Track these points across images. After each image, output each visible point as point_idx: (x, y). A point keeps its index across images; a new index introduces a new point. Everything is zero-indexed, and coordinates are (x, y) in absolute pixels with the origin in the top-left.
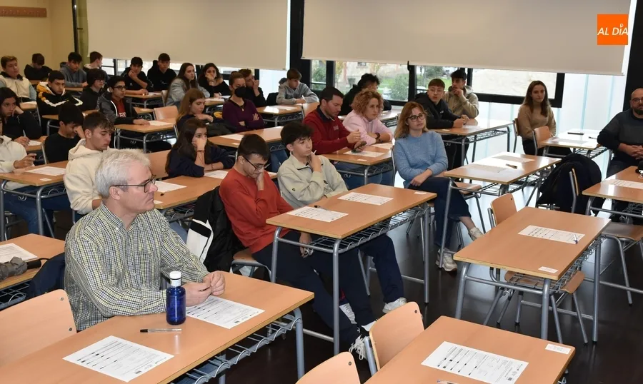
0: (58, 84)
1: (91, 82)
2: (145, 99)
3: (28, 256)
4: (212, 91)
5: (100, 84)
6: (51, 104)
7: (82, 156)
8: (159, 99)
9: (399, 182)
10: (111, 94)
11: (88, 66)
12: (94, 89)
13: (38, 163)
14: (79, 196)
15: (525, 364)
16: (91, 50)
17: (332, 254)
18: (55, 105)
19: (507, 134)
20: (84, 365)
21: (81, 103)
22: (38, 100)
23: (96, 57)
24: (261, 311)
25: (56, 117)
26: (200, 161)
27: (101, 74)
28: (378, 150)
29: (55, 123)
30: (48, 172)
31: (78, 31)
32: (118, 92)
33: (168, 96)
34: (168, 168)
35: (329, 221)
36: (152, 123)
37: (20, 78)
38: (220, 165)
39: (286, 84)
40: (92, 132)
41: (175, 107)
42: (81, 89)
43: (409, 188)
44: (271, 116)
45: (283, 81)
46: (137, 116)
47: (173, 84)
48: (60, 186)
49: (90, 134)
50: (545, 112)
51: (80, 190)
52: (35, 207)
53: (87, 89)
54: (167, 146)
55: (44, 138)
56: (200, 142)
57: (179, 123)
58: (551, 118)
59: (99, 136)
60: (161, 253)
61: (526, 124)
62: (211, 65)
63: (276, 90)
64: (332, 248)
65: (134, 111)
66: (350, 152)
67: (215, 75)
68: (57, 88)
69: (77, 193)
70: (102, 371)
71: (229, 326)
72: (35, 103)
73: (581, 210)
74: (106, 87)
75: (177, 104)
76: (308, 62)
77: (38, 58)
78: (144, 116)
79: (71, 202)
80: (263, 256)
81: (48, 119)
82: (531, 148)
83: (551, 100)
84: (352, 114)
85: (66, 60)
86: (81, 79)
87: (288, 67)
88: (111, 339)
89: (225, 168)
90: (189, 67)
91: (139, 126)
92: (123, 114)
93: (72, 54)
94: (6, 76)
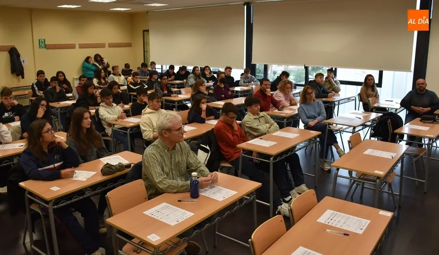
0: (137, 78)
1: (151, 77)
2: (176, 84)
3: (125, 162)
4: (208, 80)
5: (155, 77)
6: (133, 87)
7: (148, 113)
9: (301, 126)
10: (160, 82)
11: (150, 69)
13: (128, 116)
14: (147, 132)
15: (369, 221)
16: (151, 61)
17: (269, 163)
18: (135, 88)
19: (354, 101)
20: (152, 216)
21: (147, 87)
22: (128, 85)
23: (153, 64)
24: (236, 192)
25: (135, 94)
26: (203, 115)
27: (156, 73)
28: (291, 109)
29: (135, 96)
30: (132, 121)
31: (145, 52)
32: (164, 81)
33: (187, 82)
34: (188, 119)
35: (268, 146)
36: (179, 96)
37: (120, 75)
38: (213, 117)
39: (243, 76)
41: (190, 88)
42: (147, 80)
43: (306, 129)
44: (237, 92)
45: (242, 74)
46: (172, 93)
47: (189, 77)
48: (138, 127)
50: (373, 90)
51: (147, 130)
52: (127, 137)
53: (150, 80)
54: (187, 108)
55: (131, 104)
56: (204, 106)
58: (377, 93)
59: (156, 103)
61: (364, 96)
62: (207, 67)
63: (239, 79)
64: (269, 160)
65: (171, 90)
66: (277, 111)
67: (209, 72)
68: (136, 80)
69: (145, 131)
70: (161, 220)
71: (221, 199)
72: (126, 87)
73: (394, 140)
74: (158, 79)
75: (191, 86)
76: (255, 65)
77: (127, 66)
78: (176, 92)
80: (235, 163)
82: (367, 108)
83: (376, 84)
84: (278, 91)
85: (140, 66)
86: (146, 75)
87: (245, 67)
88: (164, 204)
89: (216, 118)
90: (197, 68)
91: (173, 98)
92: (166, 92)
93: (143, 63)
94: (114, 74)
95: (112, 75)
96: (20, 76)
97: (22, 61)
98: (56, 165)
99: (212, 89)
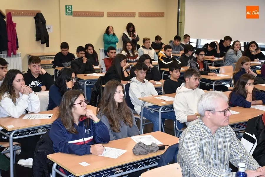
2: (213, 61)
6: (165, 63)
7: (183, 92)
8: (221, 61)
10: (197, 58)
11: (183, 43)
12: (187, 55)
14: (180, 113)
18: (167, 63)
21: (180, 62)
22: (159, 60)
25: (167, 70)
26: (249, 98)
31: (179, 24)
32: (201, 57)
36: (218, 75)
37: (150, 49)
38: (261, 101)
40: (190, 79)
46: (210, 71)
49: (188, 80)
53: (183, 55)
56: (250, 88)
57: (235, 76)
60: (230, 150)
65: (208, 67)
67: (255, 48)
69: (179, 111)
77: (158, 38)
78: (214, 71)
79: (176, 115)
81: (163, 71)
85: (173, 40)
86: (179, 49)
91: (211, 76)
92: (202, 70)
93: (176, 36)
94: (144, 47)
95: (141, 48)
96: (45, 44)
97: (47, 28)
98: (86, 139)
99: (258, 69)
